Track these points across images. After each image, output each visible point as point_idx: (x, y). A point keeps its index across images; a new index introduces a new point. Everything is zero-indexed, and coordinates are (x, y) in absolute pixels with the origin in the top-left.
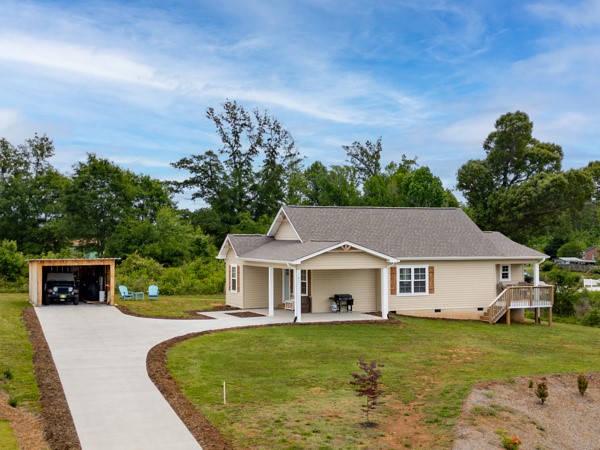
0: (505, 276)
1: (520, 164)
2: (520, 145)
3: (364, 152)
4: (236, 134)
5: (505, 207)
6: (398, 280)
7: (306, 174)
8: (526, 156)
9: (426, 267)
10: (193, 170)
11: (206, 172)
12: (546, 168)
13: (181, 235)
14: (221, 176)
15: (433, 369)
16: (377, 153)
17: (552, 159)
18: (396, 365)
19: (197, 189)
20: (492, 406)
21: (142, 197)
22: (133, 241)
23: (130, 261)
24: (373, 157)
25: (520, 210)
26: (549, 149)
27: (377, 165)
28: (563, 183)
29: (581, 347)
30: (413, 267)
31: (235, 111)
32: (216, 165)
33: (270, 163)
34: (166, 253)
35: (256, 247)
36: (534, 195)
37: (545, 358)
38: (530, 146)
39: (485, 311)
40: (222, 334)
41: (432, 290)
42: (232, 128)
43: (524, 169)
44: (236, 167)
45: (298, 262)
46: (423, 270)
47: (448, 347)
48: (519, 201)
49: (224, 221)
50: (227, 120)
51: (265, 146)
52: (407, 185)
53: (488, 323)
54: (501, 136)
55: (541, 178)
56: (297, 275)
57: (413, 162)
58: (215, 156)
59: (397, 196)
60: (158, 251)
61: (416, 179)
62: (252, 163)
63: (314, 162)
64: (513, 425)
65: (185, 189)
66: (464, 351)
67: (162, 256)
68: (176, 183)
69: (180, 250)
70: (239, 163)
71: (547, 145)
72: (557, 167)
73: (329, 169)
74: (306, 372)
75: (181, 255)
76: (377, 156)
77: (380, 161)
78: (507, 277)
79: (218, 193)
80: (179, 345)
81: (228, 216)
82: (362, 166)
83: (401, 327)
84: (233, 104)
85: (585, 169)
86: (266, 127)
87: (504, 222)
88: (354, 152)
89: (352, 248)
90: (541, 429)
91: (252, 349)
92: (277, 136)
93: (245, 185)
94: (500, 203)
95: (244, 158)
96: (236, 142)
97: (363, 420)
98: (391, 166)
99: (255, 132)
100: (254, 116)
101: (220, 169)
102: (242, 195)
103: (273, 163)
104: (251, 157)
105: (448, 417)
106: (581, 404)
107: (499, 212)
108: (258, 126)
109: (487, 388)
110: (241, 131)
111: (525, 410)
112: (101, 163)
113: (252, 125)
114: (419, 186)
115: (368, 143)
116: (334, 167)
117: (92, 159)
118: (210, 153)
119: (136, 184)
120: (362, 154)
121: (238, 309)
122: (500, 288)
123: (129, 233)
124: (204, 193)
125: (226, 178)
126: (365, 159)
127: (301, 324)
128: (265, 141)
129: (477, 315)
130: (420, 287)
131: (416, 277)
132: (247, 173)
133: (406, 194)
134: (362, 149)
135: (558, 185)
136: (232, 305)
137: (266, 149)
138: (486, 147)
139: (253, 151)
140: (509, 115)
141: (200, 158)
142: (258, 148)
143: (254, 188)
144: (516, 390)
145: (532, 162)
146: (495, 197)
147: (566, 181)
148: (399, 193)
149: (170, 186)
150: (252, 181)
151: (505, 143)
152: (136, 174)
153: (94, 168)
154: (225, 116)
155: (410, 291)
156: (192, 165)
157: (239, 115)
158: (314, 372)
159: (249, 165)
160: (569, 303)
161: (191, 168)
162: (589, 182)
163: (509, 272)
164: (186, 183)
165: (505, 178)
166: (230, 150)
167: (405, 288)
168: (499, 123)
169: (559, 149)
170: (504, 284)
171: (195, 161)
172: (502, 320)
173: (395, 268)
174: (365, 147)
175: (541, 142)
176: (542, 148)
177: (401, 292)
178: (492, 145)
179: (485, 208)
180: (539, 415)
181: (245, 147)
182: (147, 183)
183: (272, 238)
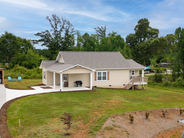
0: (133, 74)
1: (145, 35)
2: (146, 29)
3: (100, 30)
4: (56, 25)
5: (140, 49)
6: (97, 76)
7: (83, 37)
8: (147, 32)
9: (107, 72)
10: (42, 36)
11: (46, 37)
12: (154, 36)
13: (35, 58)
14: (51, 38)
15: (100, 109)
16: (105, 30)
17: (156, 34)
18: (89, 108)
19: (43, 43)
20: (113, 125)
21: (24, 45)
22: (19, 60)
23: (16, 67)
24: (103, 31)
25: (145, 50)
26: (155, 30)
27: (105, 34)
28: (158, 41)
29: (154, 99)
30: (102, 72)
31: (56, 17)
32: (49, 35)
33: (67, 34)
34: (30, 64)
35: (51, 65)
36: (149, 45)
37: (140, 103)
38: (149, 29)
39: (126, 85)
40: (33, 96)
41: (108, 79)
42: (54, 23)
43: (147, 37)
44: (56, 35)
45: (61, 71)
46: (106, 73)
47: (109, 100)
48: (145, 47)
49: (52, 53)
50: (53, 20)
51: (65, 29)
52: (114, 41)
53: (126, 89)
54: (139, 26)
55: (152, 40)
56: (61, 76)
57: (116, 33)
58: (49, 32)
59: (110, 44)
60: (27, 63)
61: (116, 39)
62: (61, 34)
63: (85, 33)
64: (118, 133)
65: (39, 43)
66: (113, 101)
67: (29, 65)
68: (36, 41)
69: (34, 63)
70: (57, 34)
71: (154, 29)
72: (157, 36)
73: (90, 35)
74: (56, 111)
75: (34, 65)
76: (105, 31)
77: (106, 33)
78: (134, 74)
79: (50, 44)
80: (16, 101)
81: (53, 51)
82: (100, 34)
83: (96, 92)
84: (55, 15)
85: (165, 37)
86: (65, 23)
87: (140, 54)
88: (98, 30)
89: (80, 66)
90: (128, 134)
91: (41, 102)
92: (69, 26)
93: (59, 41)
94: (139, 48)
95: (58, 33)
96: (56, 27)
97: (66, 133)
98: (109, 34)
99: (62, 24)
100: (62, 19)
101: (50, 36)
102: (58, 45)
103: (68, 34)
104: (60, 32)
105: (96, 130)
106: (146, 122)
107: (139, 50)
108: (63, 22)
109: (114, 118)
110: (57, 24)
111: (125, 126)
112: (9, 35)
113: (61, 22)
114: (117, 41)
115: (102, 27)
116: (92, 35)
117: (6, 33)
118: (47, 31)
119: (21, 41)
120: (100, 31)
121: (45, 85)
122: (131, 78)
123: (18, 57)
124: (45, 44)
125: (52, 39)
126: (101, 32)
127: (62, 92)
128: (65, 27)
129: (123, 87)
130: (104, 78)
131: (103, 75)
132: (59, 37)
133: (113, 43)
134: (100, 29)
135: (156, 42)
136: (44, 84)
137: (65, 30)
138: (135, 29)
139: (61, 30)
140: (142, 19)
141: (44, 32)
142: (63, 29)
143: (62, 42)
144: (124, 118)
145: (149, 34)
146: (137, 45)
147: (159, 41)
148: (111, 43)
149: (34, 41)
150: (61, 40)
151: (140, 28)
152: (22, 38)
153: (7, 36)
154: (52, 19)
155: (101, 80)
156: (41, 35)
157: (57, 19)
158: (59, 111)
159: (60, 35)
160: (160, 78)
161: (41, 36)
162: (166, 41)
163: (134, 73)
164: (39, 41)
165: (141, 39)
166: (54, 30)
167: (100, 78)
168: (139, 22)
169: (157, 30)
170: (133, 77)
171: (42, 33)
172: (131, 89)
173: (96, 72)
174: (101, 28)
175: (152, 28)
176: (153, 30)
177: (98, 80)
178: (137, 29)
179: (134, 49)
180: (129, 128)
181: (59, 29)
182: (25, 41)
183: (57, 62)
